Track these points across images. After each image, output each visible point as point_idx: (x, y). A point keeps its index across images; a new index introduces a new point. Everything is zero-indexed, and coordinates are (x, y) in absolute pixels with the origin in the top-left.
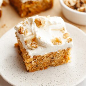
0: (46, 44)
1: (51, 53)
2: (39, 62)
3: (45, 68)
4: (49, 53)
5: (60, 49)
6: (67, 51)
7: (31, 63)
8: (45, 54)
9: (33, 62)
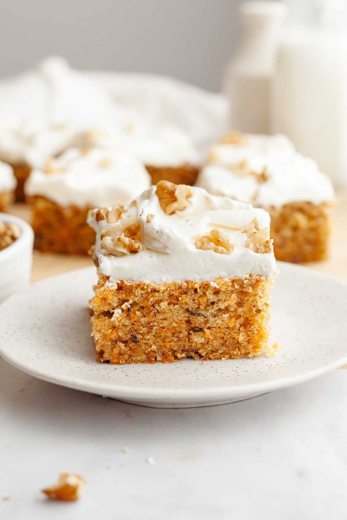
0: (169, 237)
1: (187, 282)
2: (143, 320)
3: (165, 358)
4: (179, 282)
5: (223, 273)
6: (250, 290)
7: (109, 314)
8: (164, 279)
9: (117, 312)
